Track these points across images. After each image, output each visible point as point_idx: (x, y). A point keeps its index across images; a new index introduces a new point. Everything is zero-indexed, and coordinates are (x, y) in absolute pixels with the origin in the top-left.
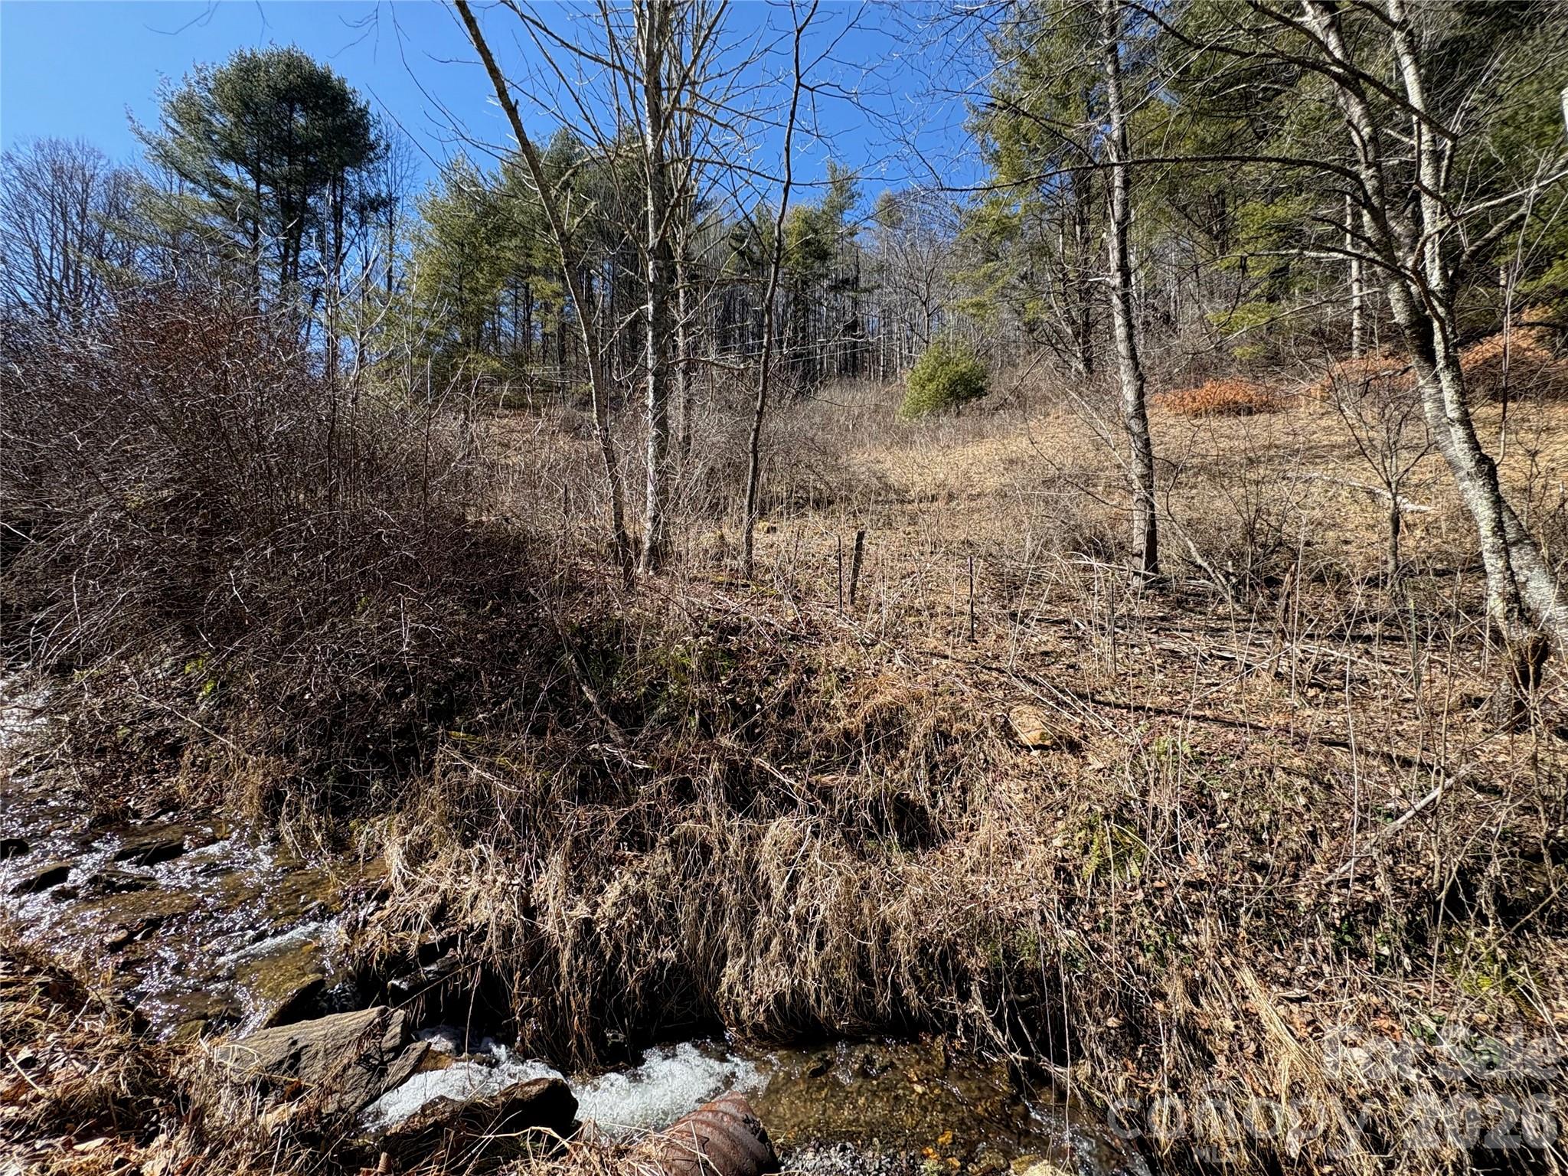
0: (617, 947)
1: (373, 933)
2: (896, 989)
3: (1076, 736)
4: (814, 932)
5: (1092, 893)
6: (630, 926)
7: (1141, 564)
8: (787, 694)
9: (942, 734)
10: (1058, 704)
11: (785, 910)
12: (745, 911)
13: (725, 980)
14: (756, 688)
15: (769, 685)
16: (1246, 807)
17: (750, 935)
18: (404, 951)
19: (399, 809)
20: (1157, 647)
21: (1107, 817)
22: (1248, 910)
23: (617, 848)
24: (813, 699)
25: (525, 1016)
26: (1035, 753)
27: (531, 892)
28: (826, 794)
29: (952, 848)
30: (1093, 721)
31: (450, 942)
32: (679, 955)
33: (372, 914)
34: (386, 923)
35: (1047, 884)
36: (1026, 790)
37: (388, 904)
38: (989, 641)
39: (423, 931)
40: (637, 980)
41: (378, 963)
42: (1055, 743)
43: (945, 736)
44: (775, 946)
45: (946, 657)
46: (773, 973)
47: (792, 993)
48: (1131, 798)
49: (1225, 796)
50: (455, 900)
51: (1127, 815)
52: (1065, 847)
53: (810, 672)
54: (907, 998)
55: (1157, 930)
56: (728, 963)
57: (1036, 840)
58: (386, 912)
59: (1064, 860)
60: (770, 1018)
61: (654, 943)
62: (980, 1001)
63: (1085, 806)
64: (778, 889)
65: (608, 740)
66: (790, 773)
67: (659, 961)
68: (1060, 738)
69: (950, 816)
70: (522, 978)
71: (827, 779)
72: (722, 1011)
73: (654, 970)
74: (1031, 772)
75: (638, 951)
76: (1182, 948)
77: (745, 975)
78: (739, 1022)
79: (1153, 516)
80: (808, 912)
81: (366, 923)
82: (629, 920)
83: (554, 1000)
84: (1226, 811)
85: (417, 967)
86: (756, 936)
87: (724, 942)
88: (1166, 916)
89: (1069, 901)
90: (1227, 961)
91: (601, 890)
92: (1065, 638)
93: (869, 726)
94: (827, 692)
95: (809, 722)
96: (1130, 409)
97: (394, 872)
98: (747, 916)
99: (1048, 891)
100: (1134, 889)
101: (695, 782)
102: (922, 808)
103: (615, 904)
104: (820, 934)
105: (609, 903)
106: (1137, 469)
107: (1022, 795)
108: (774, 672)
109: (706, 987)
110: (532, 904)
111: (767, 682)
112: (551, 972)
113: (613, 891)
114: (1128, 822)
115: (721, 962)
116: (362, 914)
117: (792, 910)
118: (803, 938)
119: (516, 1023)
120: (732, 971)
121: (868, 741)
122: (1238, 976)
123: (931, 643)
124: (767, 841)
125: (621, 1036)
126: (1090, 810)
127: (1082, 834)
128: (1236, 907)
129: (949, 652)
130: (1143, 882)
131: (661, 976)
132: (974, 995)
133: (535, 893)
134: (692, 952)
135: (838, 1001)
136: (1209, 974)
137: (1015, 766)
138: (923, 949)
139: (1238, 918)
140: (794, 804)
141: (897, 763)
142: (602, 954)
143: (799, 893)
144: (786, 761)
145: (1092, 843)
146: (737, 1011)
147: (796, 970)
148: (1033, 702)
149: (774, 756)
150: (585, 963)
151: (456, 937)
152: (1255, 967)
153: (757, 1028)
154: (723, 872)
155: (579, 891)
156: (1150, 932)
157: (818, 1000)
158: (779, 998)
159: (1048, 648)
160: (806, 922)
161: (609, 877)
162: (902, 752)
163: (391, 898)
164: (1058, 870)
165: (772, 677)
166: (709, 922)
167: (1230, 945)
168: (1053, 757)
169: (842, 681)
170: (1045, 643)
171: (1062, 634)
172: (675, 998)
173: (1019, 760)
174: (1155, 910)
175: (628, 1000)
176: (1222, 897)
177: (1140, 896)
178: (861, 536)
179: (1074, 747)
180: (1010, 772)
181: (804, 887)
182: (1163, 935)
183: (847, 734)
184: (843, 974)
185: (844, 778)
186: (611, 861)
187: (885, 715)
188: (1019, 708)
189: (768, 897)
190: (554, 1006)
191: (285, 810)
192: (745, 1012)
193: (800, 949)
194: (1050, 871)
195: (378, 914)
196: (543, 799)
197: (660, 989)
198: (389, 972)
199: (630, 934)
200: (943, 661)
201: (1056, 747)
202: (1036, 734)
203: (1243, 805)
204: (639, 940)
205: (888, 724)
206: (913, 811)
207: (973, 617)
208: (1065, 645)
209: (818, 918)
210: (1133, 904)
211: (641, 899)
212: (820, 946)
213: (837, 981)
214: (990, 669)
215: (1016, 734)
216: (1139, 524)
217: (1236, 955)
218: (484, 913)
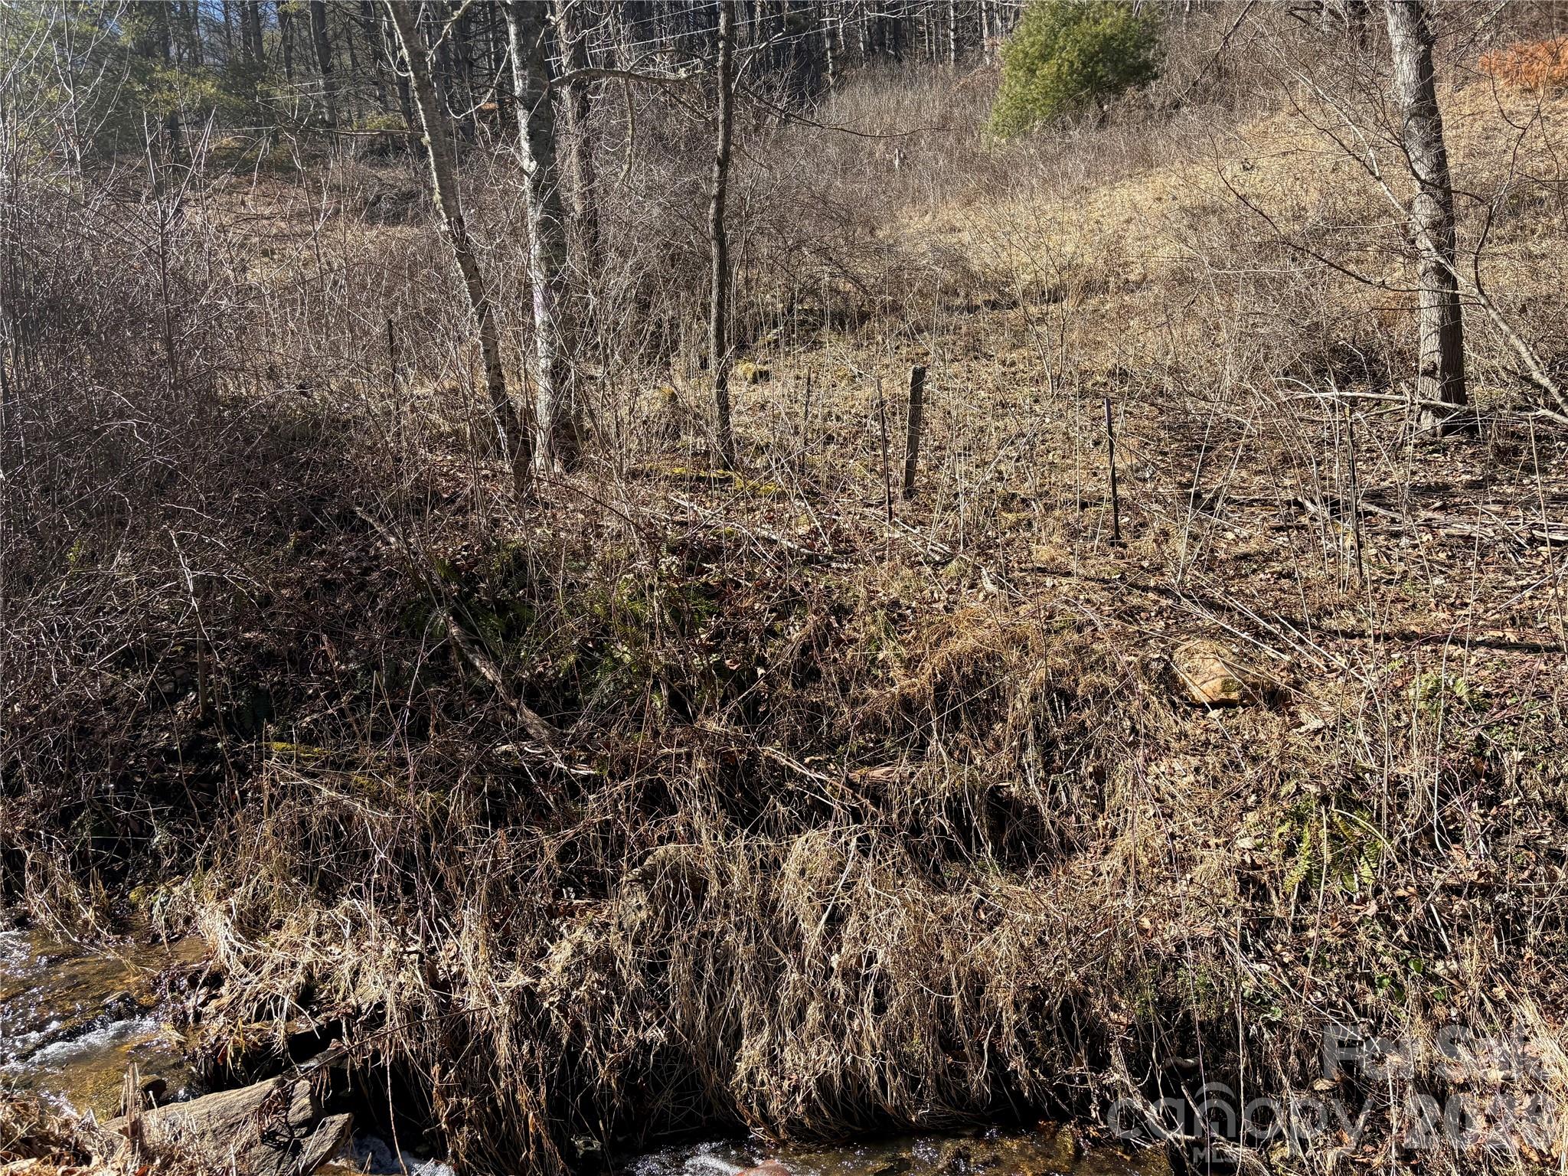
0: (577, 1026)
1: (214, 1027)
2: (997, 1061)
3: (1281, 680)
4: (870, 989)
5: (1298, 911)
6: (593, 997)
7: (1432, 389)
8: (805, 649)
9: (1061, 693)
10: (1257, 635)
11: (825, 960)
12: (764, 967)
13: (741, 1067)
14: (755, 641)
15: (775, 635)
16: (1552, 771)
17: (774, 1001)
18: (268, 1045)
19: (207, 865)
20: (1442, 532)
21: (1325, 800)
22: (1538, 919)
23: (558, 895)
24: (850, 653)
25: (456, 1122)
26: (1214, 714)
27: (435, 962)
28: (877, 794)
29: (1080, 865)
30: (1314, 660)
31: (332, 1030)
32: (671, 1034)
33: (204, 1004)
34: (232, 1011)
35: (1228, 902)
36: (1197, 770)
37: (223, 990)
38: (1147, 543)
39: (289, 1018)
40: (611, 1069)
41: (234, 1061)
42: (1246, 695)
43: (1067, 697)
44: (813, 1013)
45: (1068, 574)
46: (813, 1050)
47: (844, 1075)
48: (1364, 770)
49: (1519, 756)
50: (325, 977)
51: (1357, 795)
52: (1258, 848)
53: (842, 612)
54: (1015, 1071)
55: (1396, 956)
56: (745, 1042)
57: (1212, 842)
58: (226, 1000)
59: (1254, 866)
60: (811, 1109)
61: (631, 1018)
62: (1123, 1067)
63: (1290, 787)
64: (813, 934)
65: (523, 735)
66: (819, 766)
67: (641, 1043)
68: (1254, 686)
69: (1078, 819)
70: (444, 1071)
71: (878, 773)
72: (740, 1106)
73: (635, 1056)
74: (1207, 743)
75: (608, 1032)
76: (1435, 979)
77: (772, 1058)
78: (767, 1119)
79: (1455, 298)
80: (859, 963)
81: (198, 1016)
82: (590, 991)
83: (493, 1101)
84: (1519, 780)
85: (289, 1064)
86: (784, 1002)
87: (736, 1012)
88: (1411, 936)
89: (1260, 925)
90: (1500, 992)
91: (542, 952)
92: (1279, 529)
93: (940, 689)
94: (871, 639)
95: (845, 690)
96: (1408, 100)
97: (223, 948)
98: (769, 975)
99: (1228, 912)
100: (1364, 900)
101: (671, 785)
102: (1034, 809)
103: (566, 969)
104: (878, 994)
105: (558, 968)
106: (1424, 211)
107: (1191, 778)
108: (783, 616)
109: (715, 1076)
110: (442, 978)
111: (771, 632)
112: (485, 1066)
113: (561, 954)
114: (1359, 805)
115: (735, 1040)
116: (190, 1004)
117: (835, 960)
118: (854, 1000)
119: (442, 1133)
120: (751, 1051)
121: (940, 711)
122: (1515, 1010)
123: (1042, 553)
124: (790, 868)
125: (596, 1144)
126: (1299, 791)
127: (1285, 829)
128: (1520, 918)
129: (1074, 565)
130: (1378, 891)
131: (645, 1063)
132: (1115, 1061)
133: (443, 964)
134: (689, 1029)
135: (913, 1083)
136: (1473, 1013)
137: (1183, 735)
138: (1035, 1003)
139: (1524, 932)
140: (827, 811)
141: (990, 744)
142: (555, 1040)
143: (845, 936)
144: (811, 751)
145: (1299, 841)
146: (763, 1105)
147: (846, 1045)
148: (1216, 634)
149: (792, 745)
150: (532, 1051)
151: (338, 1023)
152: (1542, 997)
153: (793, 1124)
154: (726, 915)
155: (511, 956)
156: (1385, 959)
157: (883, 1083)
158: (824, 1083)
159: (1252, 546)
160: (858, 975)
161: (553, 935)
162: (998, 726)
163: (227, 984)
164: (1244, 883)
165: (779, 625)
166: (711, 986)
167: (1508, 971)
168: (1243, 718)
169: (895, 622)
170: (1246, 540)
171: (1275, 522)
172: (668, 1093)
173: (1188, 726)
174: (1395, 928)
175: (602, 1098)
176: (1500, 904)
177: (1372, 908)
178: (919, 376)
179: (1277, 699)
180: (1174, 745)
181: (851, 927)
182: (1406, 962)
183: (907, 704)
184: (919, 1046)
185: (904, 767)
186: (552, 912)
187: (968, 670)
188: (1188, 644)
189: (797, 947)
190: (495, 1108)
191: (29, 878)
192: (774, 1106)
193: (851, 1016)
194: (1231, 883)
195: (214, 1003)
196: (439, 824)
197: (646, 1078)
198: (250, 1073)
199: (593, 1009)
200: (1064, 581)
201: (1247, 701)
202: (1217, 684)
203: (1545, 768)
204: (608, 1016)
205: (972, 683)
206: (1019, 815)
207: (1117, 502)
208: (1281, 539)
209: (875, 968)
210: (1360, 923)
211: (604, 960)
212: (880, 1009)
213: (911, 1056)
214: (1146, 589)
215: (1184, 686)
216: (1429, 315)
217: (1515, 984)
218: (371, 990)
